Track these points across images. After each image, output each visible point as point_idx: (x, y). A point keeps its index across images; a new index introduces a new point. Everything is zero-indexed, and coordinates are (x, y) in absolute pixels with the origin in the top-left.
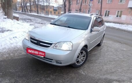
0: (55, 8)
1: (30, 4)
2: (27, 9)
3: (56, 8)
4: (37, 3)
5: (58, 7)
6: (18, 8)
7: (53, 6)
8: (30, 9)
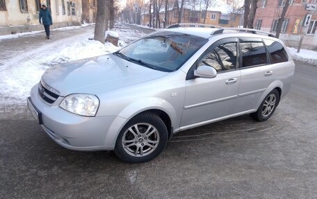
0: (224, 15)
1: (166, 9)
2: (159, 20)
3: (226, 16)
4: (180, 7)
5: (231, 13)
6: (143, 18)
7: (220, 13)
8: (165, 20)
